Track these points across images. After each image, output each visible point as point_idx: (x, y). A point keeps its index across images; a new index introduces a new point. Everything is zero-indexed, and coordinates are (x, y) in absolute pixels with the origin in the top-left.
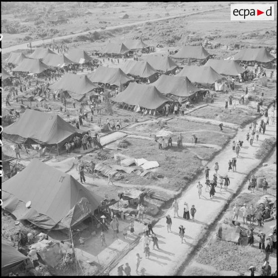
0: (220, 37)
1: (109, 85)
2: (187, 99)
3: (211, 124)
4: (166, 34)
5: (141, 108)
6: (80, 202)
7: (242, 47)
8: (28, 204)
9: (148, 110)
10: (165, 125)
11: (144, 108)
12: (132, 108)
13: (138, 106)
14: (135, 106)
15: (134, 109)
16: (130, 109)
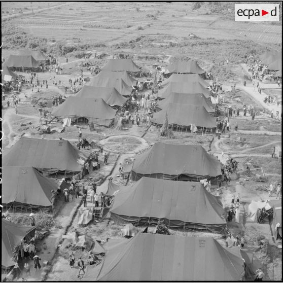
9: (208, 129)
10: (245, 142)
11: (202, 128)
13: (194, 125)
14: (190, 126)
15: (191, 129)
16: (184, 130)
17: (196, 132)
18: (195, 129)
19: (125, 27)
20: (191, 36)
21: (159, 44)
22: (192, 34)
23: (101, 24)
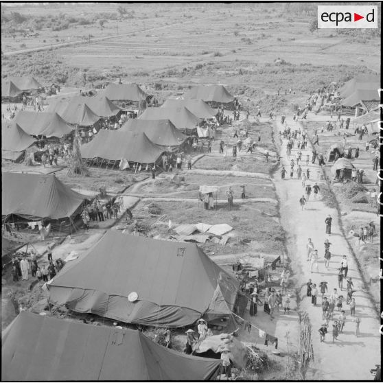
0: (126, 75)
1: (45, 137)
2: (178, 149)
3: (234, 176)
4: (42, 72)
5: (131, 163)
6: (221, 278)
7: (165, 87)
8: (133, 296)
9: (143, 165)
10: (182, 182)
11: (136, 163)
12: (115, 165)
13: (125, 160)
14: (120, 161)
15: (120, 165)
16: (110, 166)
17: (127, 169)
18: (126, 165)
19: (199, 54)
20: (278, 61)
21: (223, 72)
22: (279, 59)
23: (166, 51)
